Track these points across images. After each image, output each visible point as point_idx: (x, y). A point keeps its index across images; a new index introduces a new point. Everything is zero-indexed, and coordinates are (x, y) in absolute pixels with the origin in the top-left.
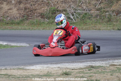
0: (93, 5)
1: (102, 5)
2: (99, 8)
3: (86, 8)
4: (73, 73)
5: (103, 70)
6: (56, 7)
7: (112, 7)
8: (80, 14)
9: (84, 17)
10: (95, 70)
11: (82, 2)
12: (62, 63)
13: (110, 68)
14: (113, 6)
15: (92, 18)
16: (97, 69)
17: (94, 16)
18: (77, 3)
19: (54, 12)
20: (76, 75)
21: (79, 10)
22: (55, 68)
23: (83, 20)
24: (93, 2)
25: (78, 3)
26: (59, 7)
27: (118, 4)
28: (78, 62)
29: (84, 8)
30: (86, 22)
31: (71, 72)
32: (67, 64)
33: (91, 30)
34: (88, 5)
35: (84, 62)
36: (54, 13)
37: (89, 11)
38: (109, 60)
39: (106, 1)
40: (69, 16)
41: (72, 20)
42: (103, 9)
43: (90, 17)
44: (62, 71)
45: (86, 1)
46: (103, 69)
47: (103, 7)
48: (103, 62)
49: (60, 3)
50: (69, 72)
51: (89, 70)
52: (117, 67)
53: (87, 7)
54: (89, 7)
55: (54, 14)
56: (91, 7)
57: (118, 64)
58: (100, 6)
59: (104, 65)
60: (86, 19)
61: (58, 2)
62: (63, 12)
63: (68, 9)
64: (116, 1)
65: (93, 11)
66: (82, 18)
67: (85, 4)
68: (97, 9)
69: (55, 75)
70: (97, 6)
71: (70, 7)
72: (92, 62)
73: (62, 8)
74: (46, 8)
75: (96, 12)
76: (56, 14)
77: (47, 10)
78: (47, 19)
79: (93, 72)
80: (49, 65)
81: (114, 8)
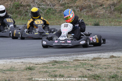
1: (66, 1)
2: (63, 4)
4: (37, 68)
5: (67, 65)
6: (20, 2)
7: (75, 3)
8: (43, 9)
9: (48, 12)
10: (58, 65)
12: (25, 58)
13: (74, 64)
14: (77, 1)
15: (56, 14)
16: (61, 64)
17: (58, 11)
19: (18, 7)
20: (39, 70)
21: (43, 5)
22: (19, 62)
23: (47, 15)
26: (22, 2)
28: (42, 57)
29: (48, 3)
30: (50, 17)
31: (35, 67)
32: (31, 59)
33: (55, 25)
34: (52, 0)
35: (47, 57)
36: (18, 8)
37: (53, 6)
38: (73, 55)
42: (67, 5)
43: (54, 12)
44: (25, 66)
46: (67, 64)
47: (67, 3)
48: (67, 57)
50: (33, 66)
51: (53, 65)
52: (80, 63)
53: (51, 2)
54: (53, 2)
55: (17, 9)
56: (55, 2)
57: (82, 59)
58: (64, 2)
59: (68, 60)
60: (50, 14)
62: (26, 7)
63: (32, 5)
65: (56, 6)
66: (46, 13)
68: (61, 5)
69: (18, 69)
70: (61, 2)
71: (34, 2)
72: (56, 57)
73: (26, 3)
74: (9, 3)
75: (60, 7)
76: (20, 10)
77: (10, 5)
78: (10, 14)
79: (57, 67)
80: (13, 60)
81: (78, 4)
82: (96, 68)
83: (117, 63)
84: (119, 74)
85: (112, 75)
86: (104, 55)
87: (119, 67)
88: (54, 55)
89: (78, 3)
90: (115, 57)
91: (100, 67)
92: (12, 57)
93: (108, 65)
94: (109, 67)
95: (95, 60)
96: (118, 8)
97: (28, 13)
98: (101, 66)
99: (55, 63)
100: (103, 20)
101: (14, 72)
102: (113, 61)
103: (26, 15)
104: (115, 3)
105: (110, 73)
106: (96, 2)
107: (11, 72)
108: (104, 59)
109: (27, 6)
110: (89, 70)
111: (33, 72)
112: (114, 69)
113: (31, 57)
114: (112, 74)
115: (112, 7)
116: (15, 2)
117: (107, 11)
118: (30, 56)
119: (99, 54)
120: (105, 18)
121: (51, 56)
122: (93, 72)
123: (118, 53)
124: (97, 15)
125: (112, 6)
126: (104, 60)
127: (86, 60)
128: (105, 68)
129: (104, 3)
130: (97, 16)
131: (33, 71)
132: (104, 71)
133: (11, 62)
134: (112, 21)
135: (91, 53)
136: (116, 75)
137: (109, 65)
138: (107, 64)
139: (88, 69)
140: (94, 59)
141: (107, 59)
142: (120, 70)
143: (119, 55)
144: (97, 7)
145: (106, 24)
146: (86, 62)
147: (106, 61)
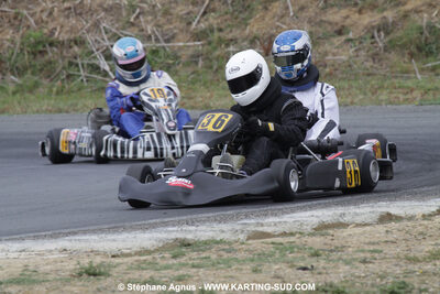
0: (181, 18)
1: (213, 20)
2: (202, 32)
3: (153, 32)
4: (117, 269)
5: (226, 256)
6: (46, 31)
7: (247, 25)
10: (194, 255)
11: (138, 11)
12: (75, 233)
13: (251, 248)
14: (252, 20)
15: (178, 68)
16: (204, 251)
17: (184, 59)
18: (121, 14)
19: (41, 48)
20: (126, 277)
22: (51, 251)
24: (181, 10)
25: (124, 14)
26: (55, 29)
27: (270, 13)
28: (133, 228)
29: (150, 32)
31: (109, 266)
32: (94, 237)
34: (162, 20)
35: (154, 226)
36: (40, 52)
37: (167, 41)
38: (247, 216)
39: (225, 3)
40: (93, 61)
41: (106, 74)
42: (217, 34)
43: (171, 62)
44: (75, 262)
45: (154, 6)
46: (224, 250)
47: (215, 26)
48: (224, 226)
49: (59, 16)
50: (102, 264)
51: (174, 257)
52: (273, 243)
53: (160, 26)
54: (166, 27)
55: (38, 56)
56: (172, 27)
57: (279, 229)
58: (207, 23)
59: (227, 236)
61: (51, 14)
62: (71, 47)
63: (89, 38)
64: (260, 4)
65: (179, 41)
67: (150, 18)
68: (197, 34)
69: (50, 277)
70: (194, 24)
71: (98, 27)
72: (185, 227)
73: (67, 32)
74: (7, 33)
75: (191, 44)
76: (47, 57)
77: (13, 42)
78: (13, 74)
79: (191, 262)
80: (29, 244)
81: (254, 30)
82: (329, 260)
83: (406, 240)
84: (414, 282)
85: (389, 286)
86: (358, 211)
87: (412, 255)
88: (177, 218)
89: (256, 26)
90: (398, 219)
91: (345, 257)
92: (26, 232)
93: (372, 248)
94: (376, 255)
95: (324, 231)
96: (401, 38)
97: (79, 71)
98: (347, 254)
99: (184, 250)
100: (346, 86)
101: (37, 288)
102: (390, 235)
103: (69, 76)
104: (391, 20)
105: (382, 277)
106: (321, 21)
107: (25, 288)
108: (357, 225)
109: (72, 44)
110: (305, 269)
111: (104, 285)
112: (394, 260)
113: (94, 232)
114: (389, 283)
115: (379, 37)
116: (29, 32)
117: (363, 53)
118: (91, 228)
119: (340, 210)
120: (356, 77)
121: (166, 224)
122: (319, 276)
123: (407, 203)
124: (325, 66)
125: (379, 31)
126: (359, 230)
127: (292, 234)
128: (364, 261)
129: (348, 22)
130: (327, 70)
131: (104, 282)
132: (361, 270)
133: (24, 251)
134: (381, 87)
135: (311, 208)
136: (404, 283)
137: (376, 247)
138: (370, 243)
139: (302, 265)
140: (322, 228)
141: (368, 228)
142: (419, 265)
143: (410, 212)
144: (326, 37)
145: (361, 97)
146: (292, 239)
147: (364, 232)
